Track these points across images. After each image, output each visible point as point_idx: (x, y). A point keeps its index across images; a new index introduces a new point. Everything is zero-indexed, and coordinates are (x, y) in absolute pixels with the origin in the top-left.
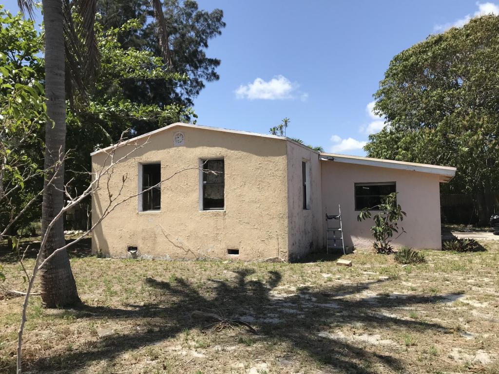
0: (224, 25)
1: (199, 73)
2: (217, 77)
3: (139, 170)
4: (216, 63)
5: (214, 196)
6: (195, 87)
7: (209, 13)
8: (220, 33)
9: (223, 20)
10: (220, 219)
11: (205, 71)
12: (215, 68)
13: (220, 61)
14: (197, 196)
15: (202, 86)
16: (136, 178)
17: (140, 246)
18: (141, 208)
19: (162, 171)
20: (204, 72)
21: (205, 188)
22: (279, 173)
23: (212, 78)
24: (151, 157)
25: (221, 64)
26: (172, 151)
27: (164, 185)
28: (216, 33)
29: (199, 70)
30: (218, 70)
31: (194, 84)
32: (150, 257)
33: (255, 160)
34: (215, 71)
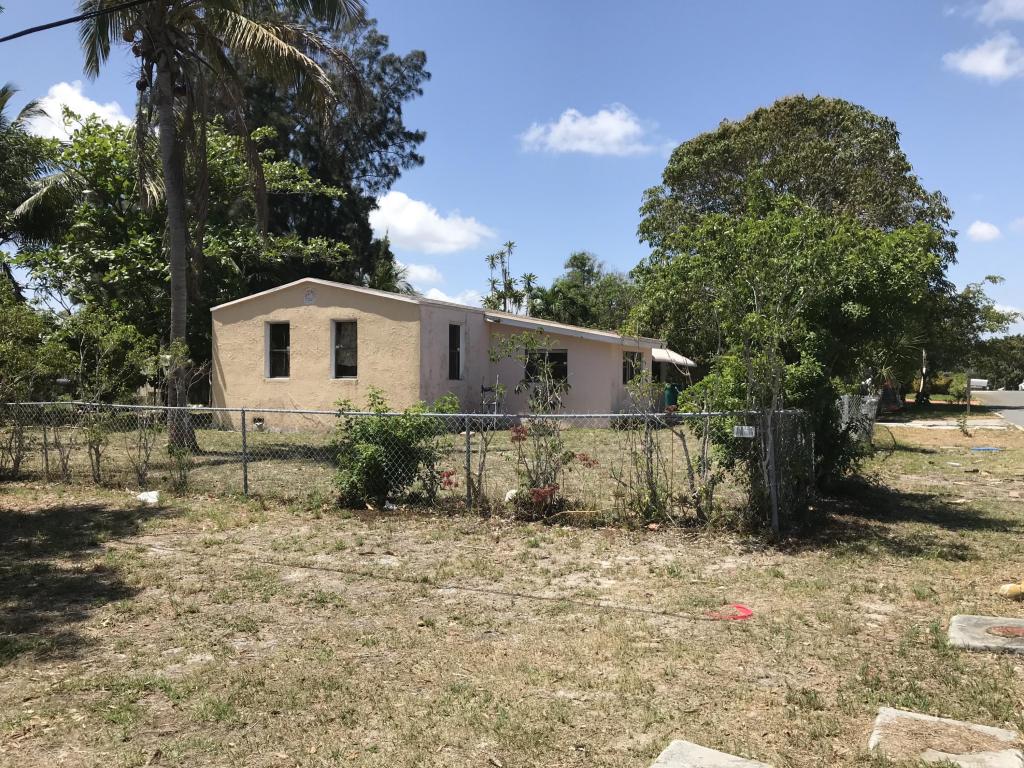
0: (429, 75)
1: (389, 155)
2: (420, 161)
3: (265, 332)
4: (419, 137)
5: (348, 363)
6: (384, 176)
7: (403, 58)
8: (421, 92)
9: (426, 68)
10: (352, 388)
11: (400, 151)
12: (417, 146)
13: (425, 133)
14: (327, 362)
15: (397, 174)
16: (263, 339)
17: (267, 417)
18: (268, 375)
19: (291, 332)
20: (397, 153)
21: (337, 353)
22: (413, 340)
23: (412, 161)
24: (280, 315)
25: (427, 139)
26: (302, 309)
27: (295, 347)
28: (415, 93)
29: (390, 150)
30: (420, 150)
31: (384, 171)
32: (277, 430)
33: (389, 325)
34: (416, 152)
